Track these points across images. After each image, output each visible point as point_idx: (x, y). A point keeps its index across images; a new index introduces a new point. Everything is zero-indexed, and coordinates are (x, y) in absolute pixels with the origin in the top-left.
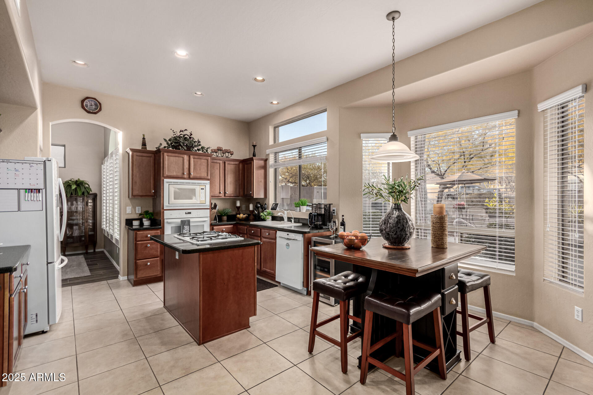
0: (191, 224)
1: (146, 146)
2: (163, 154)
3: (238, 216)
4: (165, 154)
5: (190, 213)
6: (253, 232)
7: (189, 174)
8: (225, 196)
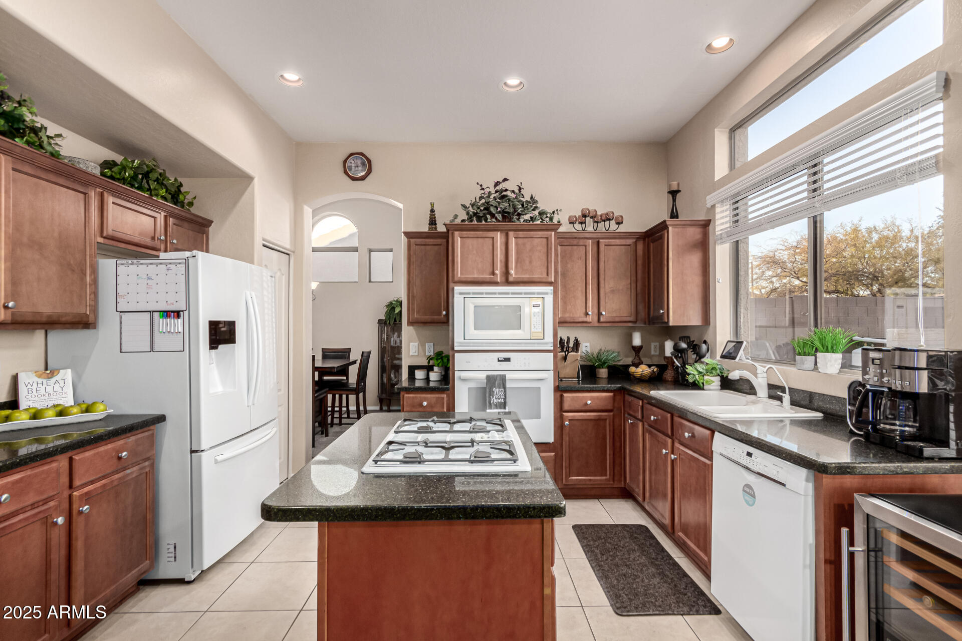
0: (508, 385)
1: (436, 224)
2: (453, 234)
3: (632, 369)
4: (457, 233)
5: (508, 360)
6: (652, 418)
7: (507, 273)
8: (599, 321)
